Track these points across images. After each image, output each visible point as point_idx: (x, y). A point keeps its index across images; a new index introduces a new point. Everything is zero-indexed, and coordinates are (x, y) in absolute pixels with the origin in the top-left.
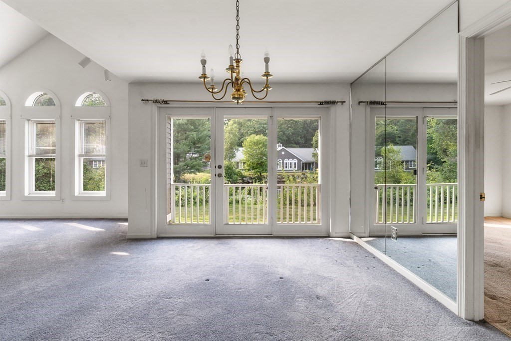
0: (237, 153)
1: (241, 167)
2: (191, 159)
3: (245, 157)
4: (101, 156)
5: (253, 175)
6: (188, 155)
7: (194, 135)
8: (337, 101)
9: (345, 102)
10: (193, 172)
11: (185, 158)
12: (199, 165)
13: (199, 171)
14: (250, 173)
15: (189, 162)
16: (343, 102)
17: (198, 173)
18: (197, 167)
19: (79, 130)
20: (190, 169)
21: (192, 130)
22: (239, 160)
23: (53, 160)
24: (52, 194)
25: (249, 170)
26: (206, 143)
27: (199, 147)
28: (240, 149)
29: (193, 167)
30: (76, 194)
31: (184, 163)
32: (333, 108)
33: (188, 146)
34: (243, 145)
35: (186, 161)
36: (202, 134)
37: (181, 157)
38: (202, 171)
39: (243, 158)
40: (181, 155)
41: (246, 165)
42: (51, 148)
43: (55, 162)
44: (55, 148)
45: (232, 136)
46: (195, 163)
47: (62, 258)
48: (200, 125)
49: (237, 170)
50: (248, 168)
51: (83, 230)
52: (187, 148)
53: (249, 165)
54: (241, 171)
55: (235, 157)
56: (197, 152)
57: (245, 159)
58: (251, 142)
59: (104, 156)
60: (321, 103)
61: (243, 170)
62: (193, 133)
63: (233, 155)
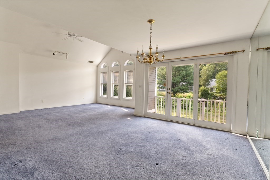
0: (211, 82)
1: (214, 91)
2: (182, 85)
3: (217, 84)
4: (131, 84)
5: (222, 96)
6: (181, 84)
7: (184, 73)
8: (238, 51)
9: (244, 51)
10: (183, 92)
11: (179, 85)
12: (186, 89)
13: (186, 92)
14: (221, 95)
15: (180, 87)
16: (243, 51)
17: (185, 93)
18: (185, 90)
19: (125, 74)
20: (181, 91)
21: (183, 70)
22: (212, 87)
23: (118, 85)
24: (117, 97)
25: (220, 93)
26: (191, 77)
27: (187, 79)
28: (214, 80)
29: (183, 90)
30: (124, 98)
31: (178, 88)
32: (236, 55)
33: (180, 78)
34: (216, 77)
35: (179, 87)
36: (188, 72)
37: (177, 85)
38: (188, 92)
39: (216, 85)
40: (177, 84)
41: (217, 90)
43: (118, 86)
44: (118, 81)
45: (208, 72)
46: (184, 88)
47: (114, 117)
48: (187, 67)
49: (211, 92)
50: (219, 91)
51: (124, 110)
52: (180, 80)
53: (219, 90)
54: (214, 93)
55: (210, 85)
56: (186, 82)
57: (217, 86)
58: (221, 75)
59: (132, 84)
60: (226, 54)
61: (215, 92)
62: (183, 72)
63: (208, 84)
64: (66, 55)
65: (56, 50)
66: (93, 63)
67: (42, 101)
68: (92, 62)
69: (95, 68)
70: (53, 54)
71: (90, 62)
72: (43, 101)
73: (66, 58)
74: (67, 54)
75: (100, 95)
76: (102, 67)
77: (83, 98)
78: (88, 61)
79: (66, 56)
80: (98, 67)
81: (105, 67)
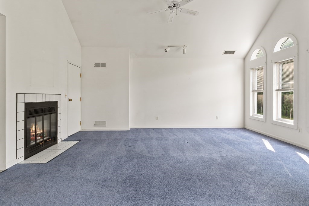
42: (291, 83)
66: (235, 53)
67: (157, 118)
68: (233, 52)
69: (240, 62)
70: (165, 50)
71: (226, 52)
72: (157, 117)
73: (184, 53)
74: (185, 46)
75: (251, 114)
76: (253, 57)
77: (217, 118)
78: (224, 52)
79: (184, 50)
80: (247, 59)
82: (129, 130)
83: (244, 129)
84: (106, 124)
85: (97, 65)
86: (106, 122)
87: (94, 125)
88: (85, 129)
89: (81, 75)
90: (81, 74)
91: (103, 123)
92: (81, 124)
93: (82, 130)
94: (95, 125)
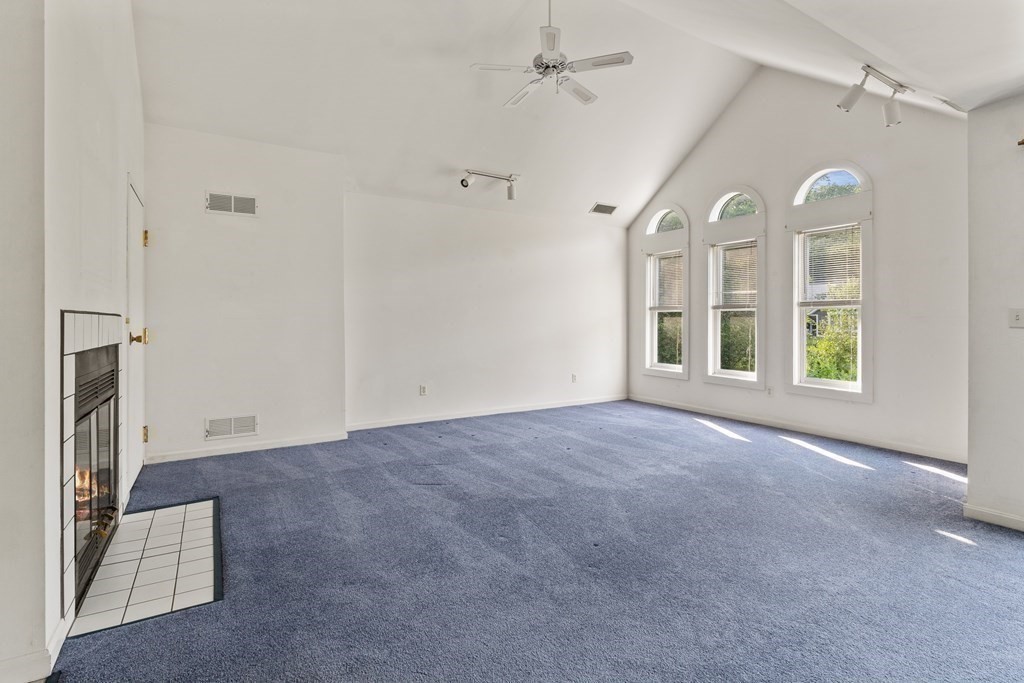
19: (799, 253)
42: (749, 292)
44: (755, 292)
64: (508, 184)
65: (471, 168)
66: (614, 213)
67: (422, 390)
68: (610, 210)
69: (619, 235)
70: (462, 181)
71: (599, 208)
72: (424, 388)
73: (510, 197)
74: (512, 178)
76: (652, 228)
77: (574, 378)
78: (592, 205)
79: (510, 189)
80: (635, 231)
81: (667, 226)
82: (346, 437)
83: (628, 400)
84: (258, 428)
85: (218, 203)
86: (258, 420)
87: (203, 434)
88: (164, 457)
89: (146, 238)
90: (146, 232)
91: (248, 425)
92: (146, 435)
93: (152, 458)
94: (208, 433)
